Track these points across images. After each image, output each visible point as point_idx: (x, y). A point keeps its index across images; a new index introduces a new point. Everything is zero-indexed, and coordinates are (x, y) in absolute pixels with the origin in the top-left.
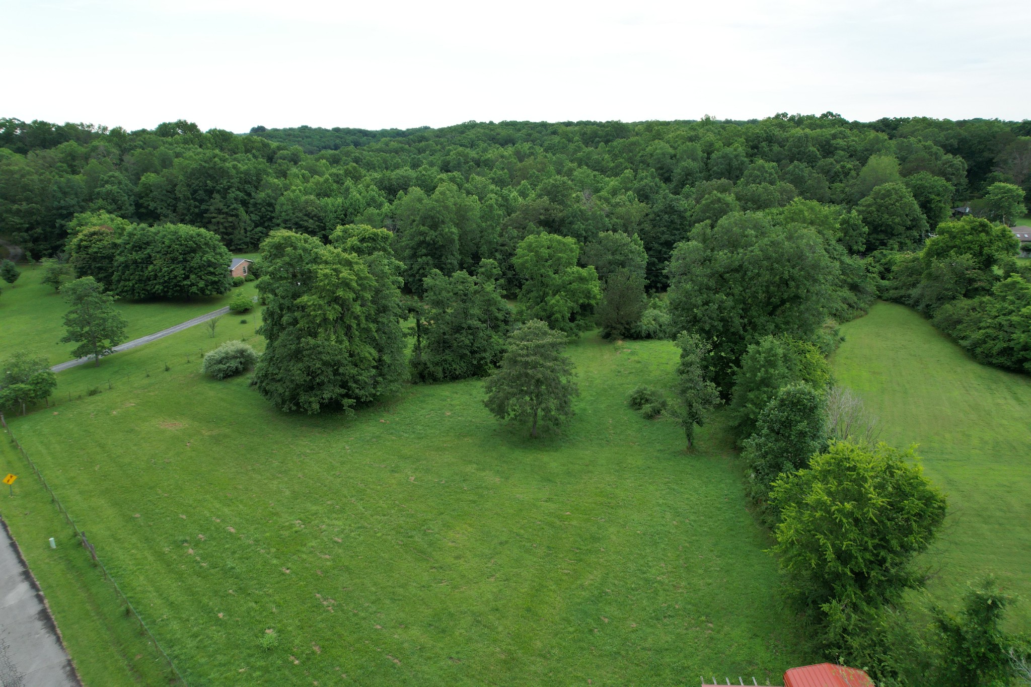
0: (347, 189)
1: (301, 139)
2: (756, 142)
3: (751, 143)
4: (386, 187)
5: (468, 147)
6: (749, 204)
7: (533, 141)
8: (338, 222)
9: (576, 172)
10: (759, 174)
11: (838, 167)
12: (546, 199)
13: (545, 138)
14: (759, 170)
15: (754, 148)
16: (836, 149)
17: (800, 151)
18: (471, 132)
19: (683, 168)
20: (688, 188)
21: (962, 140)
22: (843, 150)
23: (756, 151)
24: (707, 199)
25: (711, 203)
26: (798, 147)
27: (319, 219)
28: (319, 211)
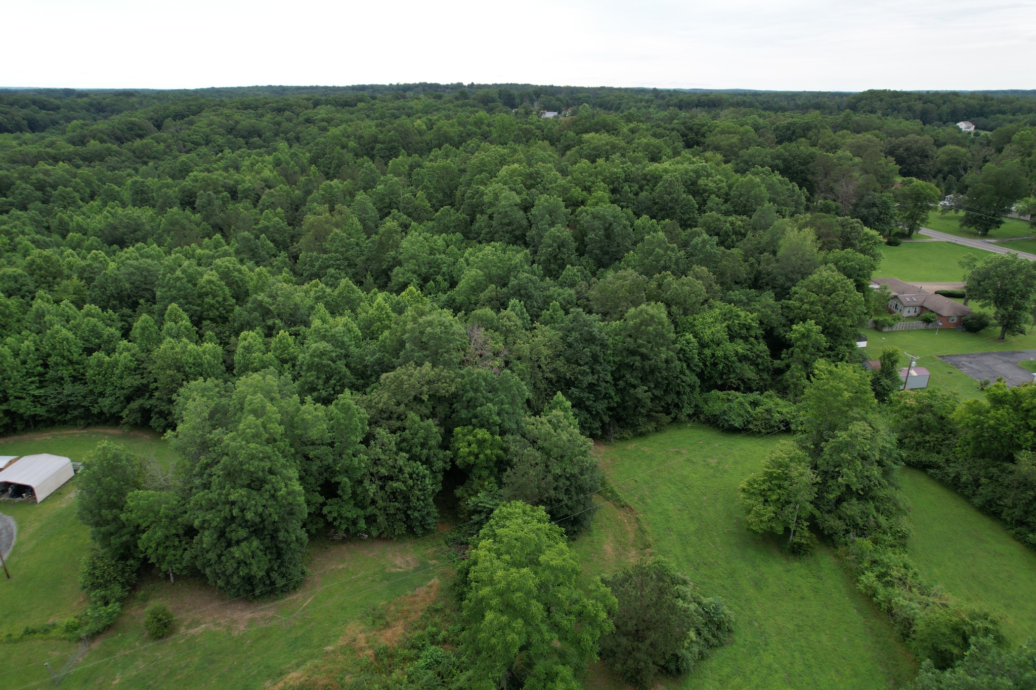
3: (611, 186)
4: (112, 295)
5: (202, 145)
6: (674, 309)
7: (286, 133)
8: (32, 382)
9: (404, 244)
10: (661, 252)
11: (728, 225)
12: (427, 365)
13: (299, 128)
14: (660, 246)
15: (613, 191)
16: (705, 191)
17: (673, 198)
18: (202, 123)
19: (554, 238)
20: (570, 271)
21: (784, 160)
22: (714, 193)
23: (618, 196)
24: (634, 317)
25: (641, 324)
26: (669, 194)
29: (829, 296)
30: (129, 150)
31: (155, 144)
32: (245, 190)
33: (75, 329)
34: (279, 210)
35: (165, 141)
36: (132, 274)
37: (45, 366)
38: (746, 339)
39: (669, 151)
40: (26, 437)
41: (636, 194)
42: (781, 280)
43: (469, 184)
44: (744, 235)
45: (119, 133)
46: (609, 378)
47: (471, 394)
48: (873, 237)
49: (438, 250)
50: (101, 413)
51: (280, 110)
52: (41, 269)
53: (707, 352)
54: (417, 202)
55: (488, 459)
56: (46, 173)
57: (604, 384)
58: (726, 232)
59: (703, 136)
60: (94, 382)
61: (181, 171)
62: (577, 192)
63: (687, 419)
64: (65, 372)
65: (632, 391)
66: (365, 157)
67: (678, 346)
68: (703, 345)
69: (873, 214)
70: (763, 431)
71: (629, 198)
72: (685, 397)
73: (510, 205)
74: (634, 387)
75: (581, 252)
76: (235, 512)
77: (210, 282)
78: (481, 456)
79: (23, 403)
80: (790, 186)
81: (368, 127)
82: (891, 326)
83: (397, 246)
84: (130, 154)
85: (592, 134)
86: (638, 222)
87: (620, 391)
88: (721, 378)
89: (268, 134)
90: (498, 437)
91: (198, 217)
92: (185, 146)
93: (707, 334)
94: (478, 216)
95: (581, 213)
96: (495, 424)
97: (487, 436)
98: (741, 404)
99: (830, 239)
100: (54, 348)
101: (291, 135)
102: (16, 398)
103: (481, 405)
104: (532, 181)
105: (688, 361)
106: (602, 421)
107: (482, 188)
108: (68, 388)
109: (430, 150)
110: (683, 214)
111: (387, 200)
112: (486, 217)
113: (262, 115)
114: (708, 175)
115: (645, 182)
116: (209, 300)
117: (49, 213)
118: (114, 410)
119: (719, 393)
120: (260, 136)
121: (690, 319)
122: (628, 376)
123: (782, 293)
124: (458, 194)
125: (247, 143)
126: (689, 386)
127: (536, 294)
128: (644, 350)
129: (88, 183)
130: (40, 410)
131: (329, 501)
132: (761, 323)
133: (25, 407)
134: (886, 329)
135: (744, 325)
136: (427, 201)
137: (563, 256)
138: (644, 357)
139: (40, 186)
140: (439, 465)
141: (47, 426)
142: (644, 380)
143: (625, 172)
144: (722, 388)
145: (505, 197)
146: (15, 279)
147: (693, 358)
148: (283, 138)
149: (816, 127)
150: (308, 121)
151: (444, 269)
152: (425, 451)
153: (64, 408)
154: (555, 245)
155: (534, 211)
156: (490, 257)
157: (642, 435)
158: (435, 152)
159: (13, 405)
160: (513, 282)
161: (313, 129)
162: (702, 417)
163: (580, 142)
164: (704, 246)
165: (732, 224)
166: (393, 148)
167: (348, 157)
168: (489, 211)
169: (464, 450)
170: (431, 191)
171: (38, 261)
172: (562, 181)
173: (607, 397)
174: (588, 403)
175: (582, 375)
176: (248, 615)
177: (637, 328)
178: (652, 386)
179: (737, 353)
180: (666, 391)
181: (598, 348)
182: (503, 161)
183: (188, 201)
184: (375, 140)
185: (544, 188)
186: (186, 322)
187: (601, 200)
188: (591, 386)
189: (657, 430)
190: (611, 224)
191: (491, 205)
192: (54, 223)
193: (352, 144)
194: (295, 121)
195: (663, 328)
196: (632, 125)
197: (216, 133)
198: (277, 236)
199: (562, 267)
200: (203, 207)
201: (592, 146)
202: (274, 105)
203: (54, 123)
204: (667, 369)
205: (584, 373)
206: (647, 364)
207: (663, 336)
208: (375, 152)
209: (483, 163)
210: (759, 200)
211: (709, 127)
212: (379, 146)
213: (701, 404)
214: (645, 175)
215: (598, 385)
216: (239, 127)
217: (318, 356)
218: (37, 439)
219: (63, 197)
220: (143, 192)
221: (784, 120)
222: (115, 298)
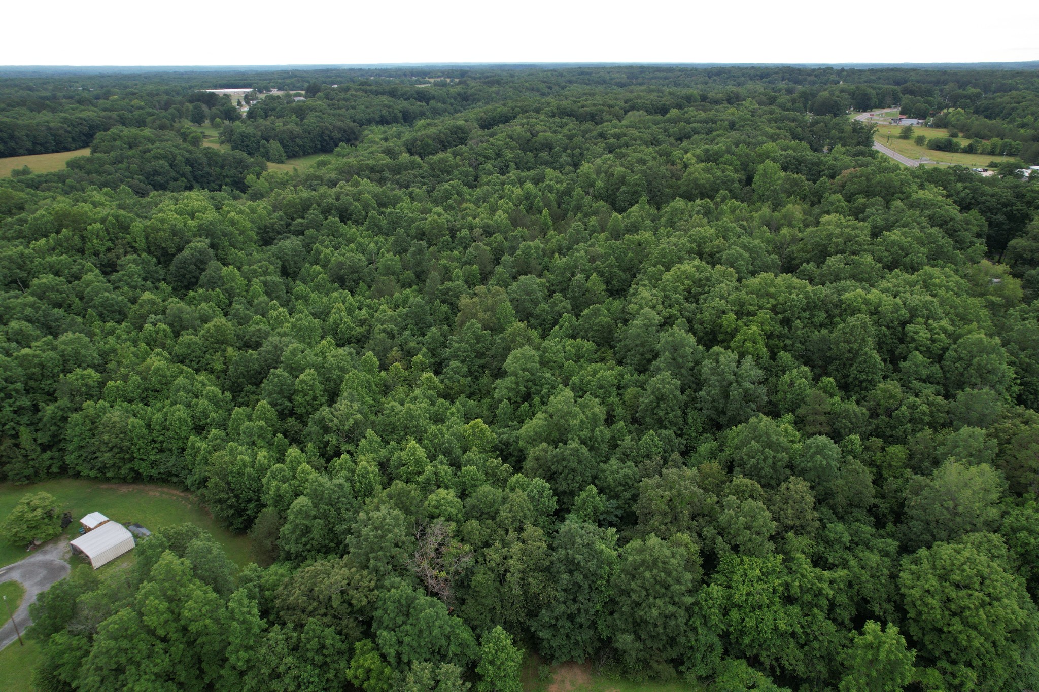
2: (788, 314)
3: (781, 316)
4: (242, 373)
5: (492, 159)
8: (153, 448)
9: (511, 356)
11: (903, 408)
13: (587, 145)
15: (783, 322)
16: (913, 340)
17: (852, 348)
18: (502, 134)
20: (652, 436)
22: (922, 346)
23: (786, 330)
26: (849, 342)
27: (122, 450)
28: (122, 439)
30: (428, 164)
31: (451, 159)
32: (461, 238)
34: (475, 267)
35: (461, 155)
36: (267, 353)
37: (164, 436)
45: (443, 137)
46: (597, 609)
49: (555, 364)
50: (187, 484)
52: (212, 337)
62: (728, 320)
63: (695, 682)
64: (175, 445)
66: (602, 202)
72: (699, 656)
73: (645, 325)
78: (367, 684)
79: (144, 464)
84: (427, 168)
89: (557, 149)
90: (388, 670)
92: (476, 160)
94: (619, 325)
102: (140, 460)
110: (860, 372)
113: (564, 125)
114: (931, 316)
120: (551, 150)
125: (535, 157)
129: (366, 206)
130: (154, 471)
133: (144, 468)
136: (600, 284)
144: (749, 662)
145: (644, 314)
146: (189, 345)
150: (601, 135)
152: (320, 658)
153: (169, 473)
159: (136, 465)
160: (558, 449)
161: (599, 147)
166: (636, 192)
171: (212, 330)
175: (558, 601)
177: (635, 567)
184: (622, 181)
187: (752, 337)
190: (730, 384)
193: (599, 183)
197: (509, 147)
202: (586, 110)
212: (623, 188)
213: (720, 670)
216: (535, 139)
219: (330, 226)
220: (394, 222)
222: (244, 376)
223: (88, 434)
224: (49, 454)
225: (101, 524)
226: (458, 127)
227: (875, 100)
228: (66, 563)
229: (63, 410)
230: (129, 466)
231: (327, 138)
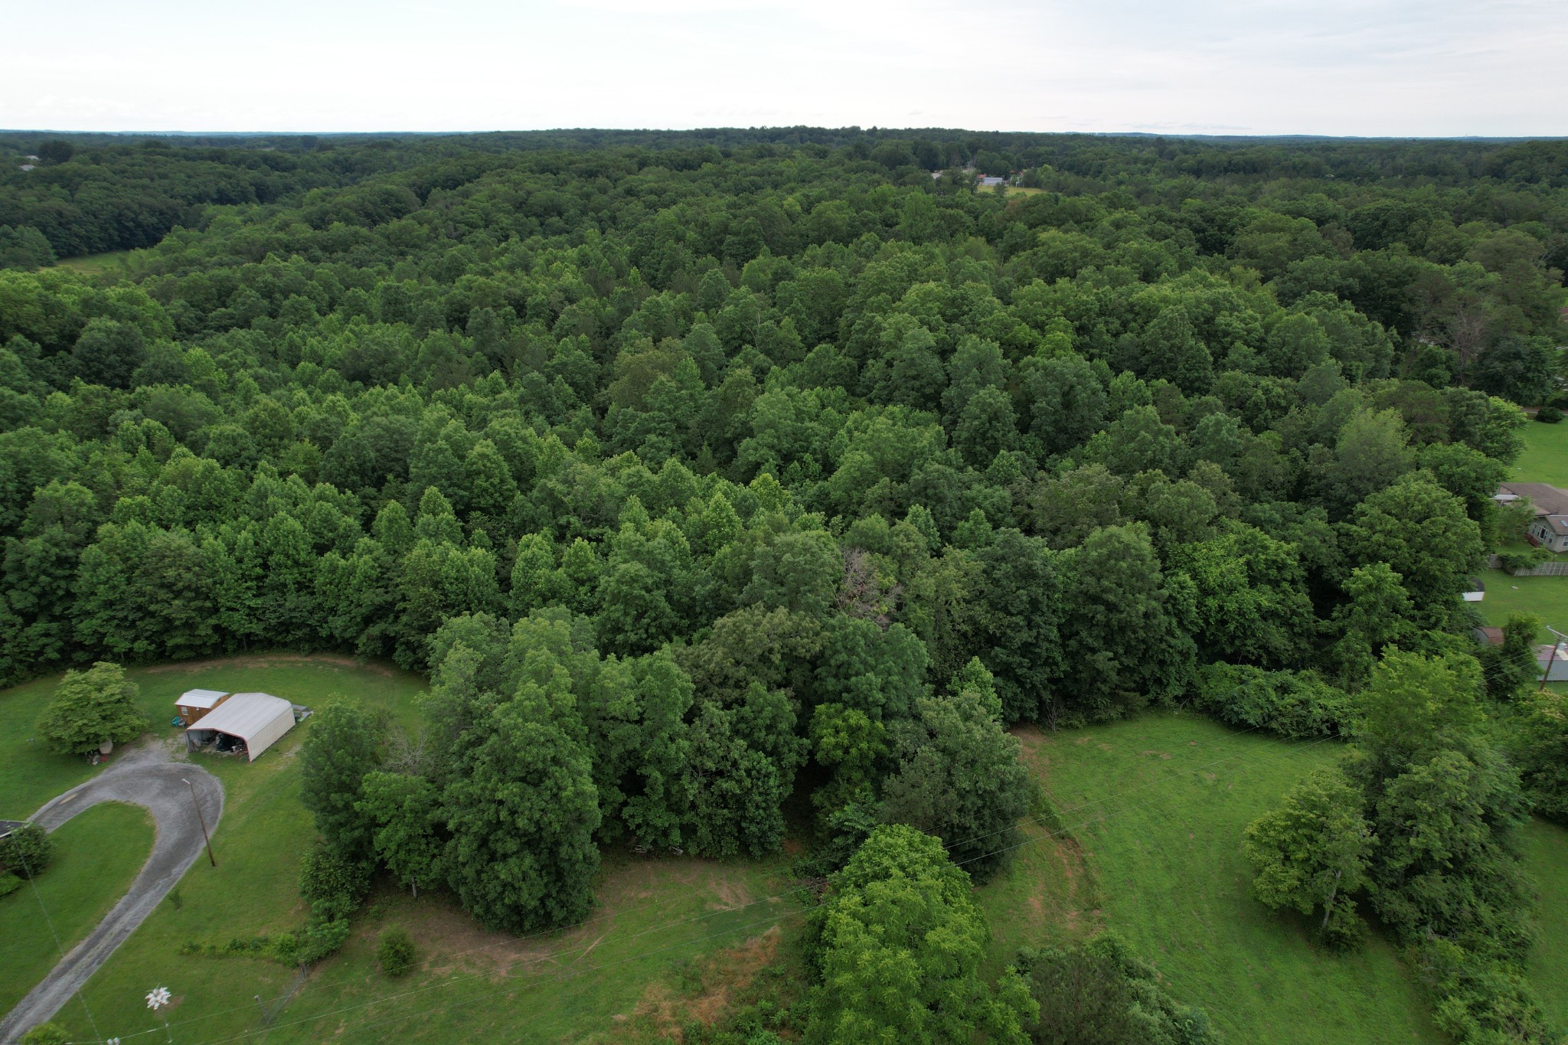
0: (262, 495)
1: (146, 181)
3: (1077, 323)
4: (352, 468)
5: (479, 227)
6: (1163, 531)
7: (597, 210)
8: (248, 588)
9: (760, 402)
10: (1149, 437)
11: (1260, 393)
12: (782, 611)
13: (617, 204)
14: (1147, 428)
15: (1080, 330)
16: (1226, 334)
17: (1173, 345)
18: (481, 193)
19: (983, 406)
20: (1005, 458)
21: (1363, 278)
22: (1241, 337)
23: (1087, 339)
24: (1099, 545)
25: (1109, 556)
26: (1168, 338)
27: (198, 593)
28: (197, 575)
29: (1419, 522)
30: (383, 235)
31: (417, 226)
32: (537, 305)
33: (302, 517)
34: (583, 336)
35: (430, 222)
36: (379, 437)
37: (265, 566)
38: (1275, 584)
39: (1173, 263)
40: (237, 661)
41: (1116, 335)
42: (1340, 490)
43: (859, 308)
44: (1285, 410)
45: (370, 207)
46: (1054, 634)
47: (843, 657)
48: (1508, 415)
49: (809, 414)
50: (331, 636)
51: (591, 174)
52: (265, 426)
53: (1212, 603)
54: (781, 334)
55: (863, 756)
56: (276, 273)
57: (1045, 645)
58: (1256, 404)
59: (1231, 231)
60: (324, 593)
61: (449, 269)
62: (1024, 332)
63: (1173, 704)
64: (289, 577)
65: (1088, 657)
66: (709, 256)
67: (1165, 592)
68: (1206, 591)
69: (1514, 372)
70: (1294, 734)
71: (1104, 343)
72: (1172, 669)
73: (920, 349)
74: (1093, 651)
75: (1023, 427)
76: (503, 814)
77: (483, 456)
78: (853, 751)
79: (236, 616)
80: (1369, 328)
81: (716, 208)
82: (1529, 567)
83: (748, 405)
84: (383, 241)
85: (1053, 232)
86: (1116, 382)
87: (1069, 655)
88: (1232, 643)
89: (572, 212)
90: (879, 724)
91: (468, 342)
92: (456, 229)
93: (1213, 575)
94: (871, 362)
95: (1027, 366)
96: (876, 704)
97: (864, 722)
98: (1261, 688)
99: (1428, 424)
100: (277, 544)
101: (605, 213)
102: (230, 609)
103: (857, 674)
104: (955, 311)
105: (1180, 615)
106: (1039, 697)
107: (878, 318)
108: (292, 600)
109: (805, 247)
110: (1188, 370)
111: (738, 329)
112: (881, 363)
113: (565, 183)
114: (1233, 308)
115: (1130, 316)
116: (480, 481)
117: (277, 331)
118: (347, 635)
119: (1227, 667)
120: (560, 214)
121: (1188, 547)
122: (1084, 634)
123: (1340, 511)
124: (842, 322)
125: (542, 224)
126: (1181, 653)
127: (950, 494)
128: (1111, 598)
129: (327, 286)
130: (256, 628)
131: (632, 800)
132: (1303, 558)
133: (239, 623)
134: (1521, 572)
135: (1274, 562)
136: (795, 332)
137: (996, 435)
138: (1111, 607)
139: (268, 293)
140: (793, 758)
141: (263, 648)
142: (1108, 642)
143: (1099, 300)
144: (1231, 660)
145: (913, 337)
146: (234, 440)
147: (1188, 611)
148: (593, 219)
149: (1425, 215)
150: (630, 192)
151: (816, 444)
152: (772, 738)
153: (286, 626)
154: (984, 416)
155: (955, 359)
156: (884, 435)
157: (1100, 723)
158: (814, 250)
159: (224, 619)
160: (917, 476)
161: (637, 206)
162: (1197, 702)
163: (1034, 244)
164: (1218, 431)
165: (1266, 391)
166: (751, 242)
167: (686, 255)
168: (888, 355)
169: (828, 741)
170: (804, 316)
171: (263, 415)
172: (1001, 313)
173: (1050, 662)
174: (1019, 672)
175: (1013, 630)
176: (513, 956)
177: (1101, 563)
178: (1121, 651)
179: (1259, 608)
180: (1143, 660)
181: (1040, 591)
182: (913, 275)
183: (457, 318)
184: (725, 229)
185: (973, 322)
186: (448, 516)
187: (1059, 345)
188: (1026, 649)
189: (1124, 717)
190: (1072, 387)
191: (891, 345)
192: (283, 347)
193: (691, 235)
194: (611, 192)
195: (1143, 561)
196: (1117, 215)
197: (499, 210)
198: (578, 377)
199: (994, 450)
200: (478, 329)
201: (1051, 252)
202: (583, 166)
203: (289, 189)
204: (1146, 628)
205: (1016, 628)
206: (1115, 618)
207: (1141, 577)
208: (723, 248)
209: (882, 279)
210: (1313, 355)
211: (1241, 219)
212: (729, 239)
213: (1197, 680)
214: (1132, 306)
215: (1036, 645)
216: (531, 200)
217: (626, 583)
218: (250, 666)
219: (295, 309)
220: (397, 302)
221: (1371, 200)
222: (356, 472)
223: (121, 579)
224: (40, 626)
225: (220, 701)
226: (389, 193)
227: (942, 158)
228: (188, 765)
229: (56, 545)
230: (213, 621)
231: (131, 224)
